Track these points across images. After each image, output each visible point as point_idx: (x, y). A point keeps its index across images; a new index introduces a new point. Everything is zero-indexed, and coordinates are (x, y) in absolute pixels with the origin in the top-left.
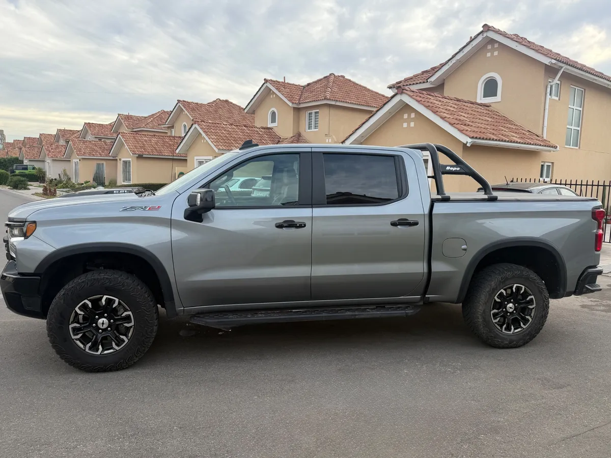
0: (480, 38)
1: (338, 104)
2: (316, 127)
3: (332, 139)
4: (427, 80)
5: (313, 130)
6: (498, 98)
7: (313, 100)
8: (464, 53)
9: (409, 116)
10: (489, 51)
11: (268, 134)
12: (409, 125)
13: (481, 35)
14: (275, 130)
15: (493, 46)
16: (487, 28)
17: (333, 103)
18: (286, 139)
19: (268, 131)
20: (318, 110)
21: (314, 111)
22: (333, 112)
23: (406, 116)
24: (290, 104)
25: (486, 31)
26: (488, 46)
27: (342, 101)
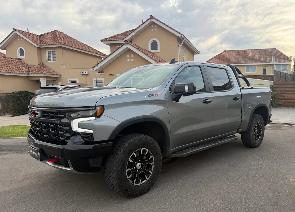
0: (149, 22)
1: (67, 47)
2: (53, 60)
3: (66, 67)
4: (124, 39)
5: (52, 61)
6: (158, 51)
7: (52, 44)
8: (142, 28)
9: (130, 56)
10: (152, 28)
11: (20, 62)
12: (130, 60)
13: (149, 20)
14: (24, 60)
15: (154, 26)
16: (152, 17)
17: (65, 46)
18: (34, 66)
19: (19, 60)
20: (55, 50)
21: (51, 50)
22: (65, 52)
23: (128, 56)
24: (36, 45)
25: (152, 19)
26: (152, 26)
27: (69, 46)
